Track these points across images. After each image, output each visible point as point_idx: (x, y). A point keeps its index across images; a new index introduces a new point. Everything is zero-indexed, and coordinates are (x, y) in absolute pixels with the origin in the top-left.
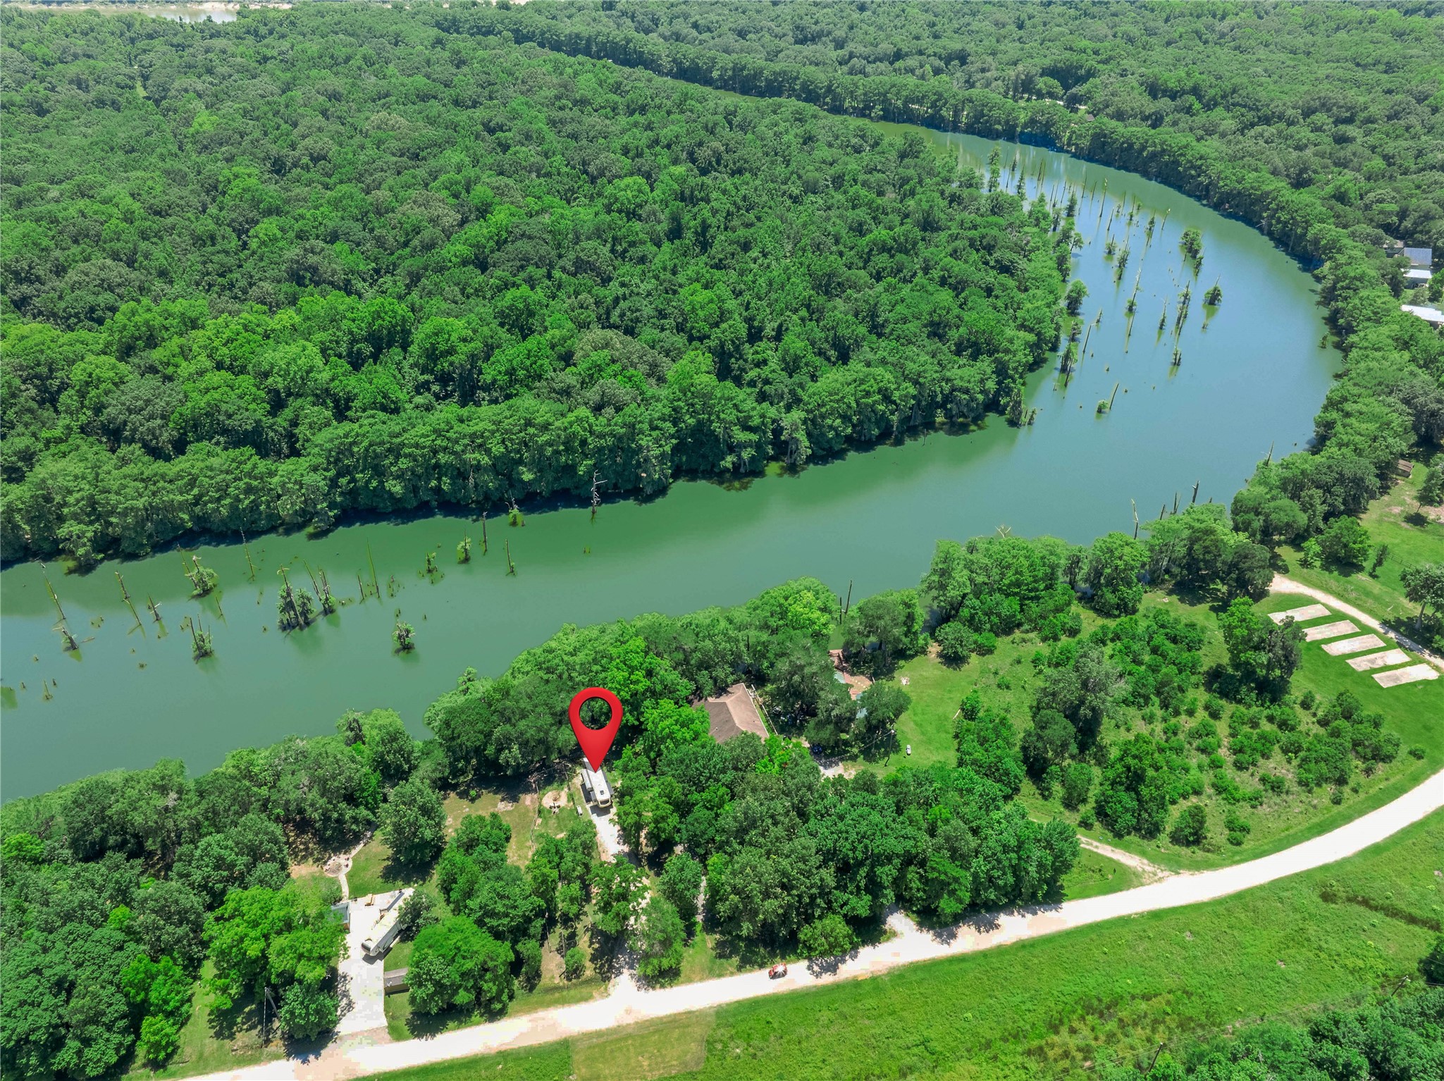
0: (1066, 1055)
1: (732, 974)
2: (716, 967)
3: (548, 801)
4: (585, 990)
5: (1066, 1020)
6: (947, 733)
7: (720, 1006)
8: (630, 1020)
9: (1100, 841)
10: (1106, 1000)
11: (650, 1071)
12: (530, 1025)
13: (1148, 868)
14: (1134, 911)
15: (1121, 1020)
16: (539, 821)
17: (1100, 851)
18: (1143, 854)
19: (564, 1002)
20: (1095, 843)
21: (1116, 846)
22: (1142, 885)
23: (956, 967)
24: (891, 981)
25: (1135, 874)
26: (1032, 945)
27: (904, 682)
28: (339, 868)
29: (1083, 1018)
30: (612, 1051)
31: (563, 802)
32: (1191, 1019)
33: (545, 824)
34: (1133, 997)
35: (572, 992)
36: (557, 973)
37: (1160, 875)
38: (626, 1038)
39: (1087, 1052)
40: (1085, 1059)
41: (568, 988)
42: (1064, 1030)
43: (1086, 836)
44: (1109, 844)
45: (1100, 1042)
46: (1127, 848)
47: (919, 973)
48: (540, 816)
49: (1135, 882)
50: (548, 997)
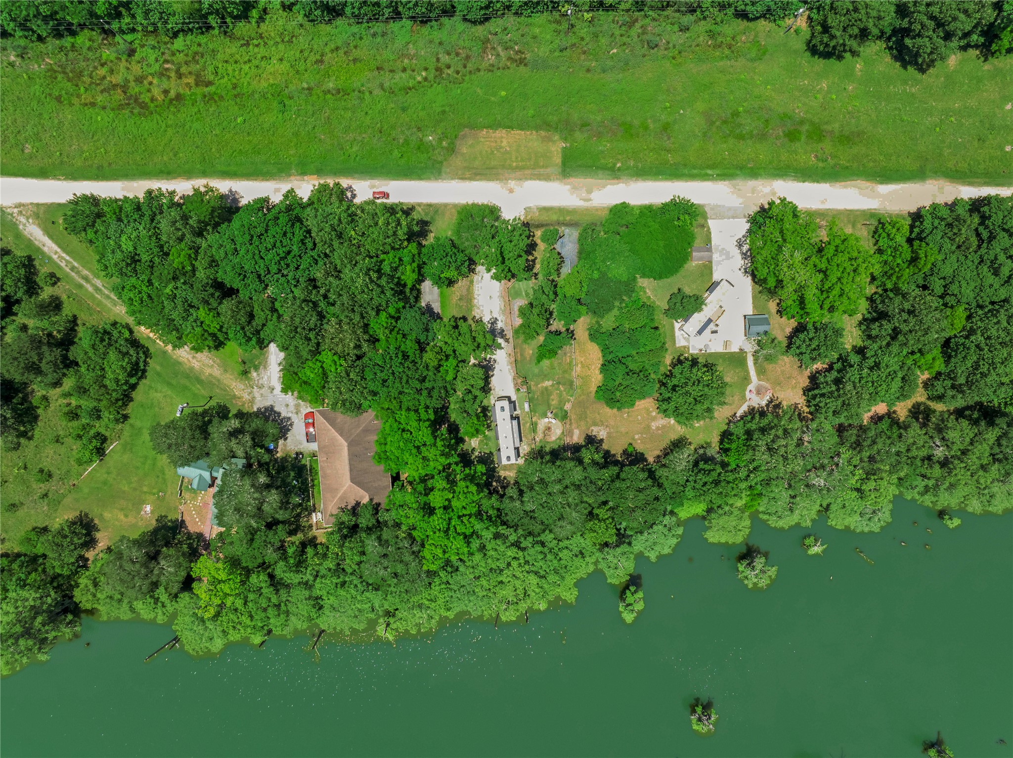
0: (180, 76)
1: (419, 205)
2: (431, 213)
3: (557, 429)
4: (544, 218)
5: (167, 101)
6: (132, 426)
7: (436, 179)
8: (512, 184)
9: (50, 258)
10: (127, 112)
11: (502, 137)
12: (593, 196)
13: (23, 219)
14: (59, 182)
15: (125, 93)
16: (568, 407)
17: (55, 247)
18: (18, 235)
19: (561, 210)
20: (55, 257)
21: (38, 250)
22: (38, 205)
23: (233, 168)
24: (290, 169)
25: (36, 216)
26: (162, 172)
27: (148, 508)
28: (759, 392)
29: (153, 99)
30: (530, 159)
31: (543, 423)
32: (69, 80)
33: (562, 402)
34: (104, 108)
35: (555, 218)
36: (565, 239)
37: (16, 210)
38: (518, 168)
39: (163, 74)
40: (167, 69)
41: (559, 223)
42: (172, 94)
43: (59, 267)
44: (43, 253)
45: (150, 78)
46: (29, 243)
47: (265, 170)
48: (566, 412)
49: (42, 209)
50: (576, 218)
